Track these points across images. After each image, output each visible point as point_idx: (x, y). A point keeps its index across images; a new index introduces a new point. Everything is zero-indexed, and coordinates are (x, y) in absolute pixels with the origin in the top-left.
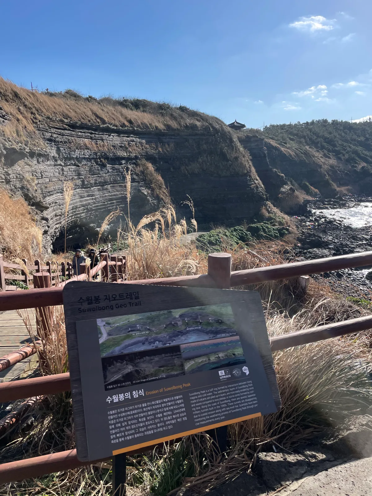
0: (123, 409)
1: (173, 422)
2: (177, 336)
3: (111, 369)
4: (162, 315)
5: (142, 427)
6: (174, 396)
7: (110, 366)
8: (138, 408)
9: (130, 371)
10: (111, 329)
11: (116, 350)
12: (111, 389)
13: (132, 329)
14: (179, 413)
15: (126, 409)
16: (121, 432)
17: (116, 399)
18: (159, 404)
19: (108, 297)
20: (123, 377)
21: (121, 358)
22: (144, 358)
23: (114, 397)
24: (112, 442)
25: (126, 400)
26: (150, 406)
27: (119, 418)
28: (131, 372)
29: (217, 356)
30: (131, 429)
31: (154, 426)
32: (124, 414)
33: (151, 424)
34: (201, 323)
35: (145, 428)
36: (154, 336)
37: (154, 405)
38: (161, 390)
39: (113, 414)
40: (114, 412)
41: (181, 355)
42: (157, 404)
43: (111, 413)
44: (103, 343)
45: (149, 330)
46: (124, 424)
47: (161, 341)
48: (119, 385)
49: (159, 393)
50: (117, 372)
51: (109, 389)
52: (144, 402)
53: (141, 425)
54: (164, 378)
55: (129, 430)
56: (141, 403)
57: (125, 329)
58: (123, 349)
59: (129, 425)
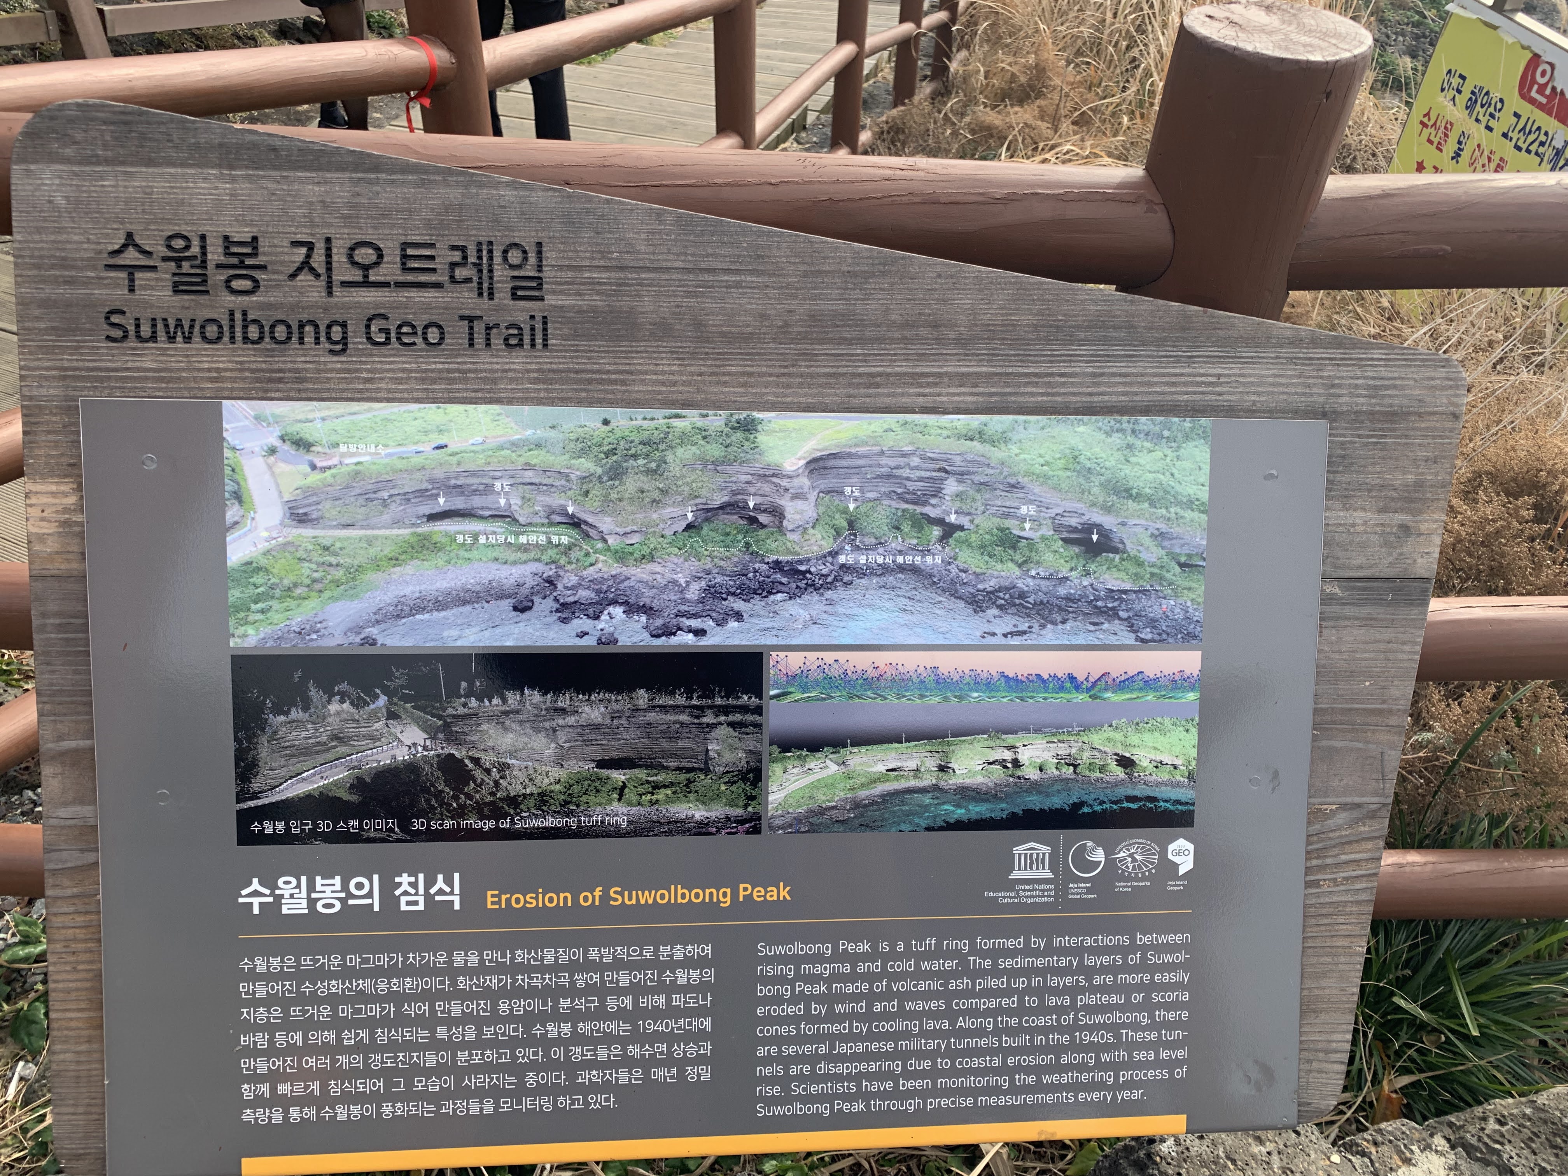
0: (336, 961)
1: (623, 1077)
2: (765, 590)
3: (290, 726)
4: (684, 438)
5: (428, 1073)
6: (657, 939)
7: (279, 710)
8: (426, 971)
9: (402, 755)
10: (315, 478)
13: (459, 503)
14: (670, 1038)
15: (354, 960)
16: (305, 1075)
17: (293, 897)
18: (556, 968)
19: (318, 260)
20: (359, 785)
21: (359, 672)
22: (512, 696)
23: (286, 885)
24: (248, 1115)
25: (353, 915)
26: (499, 969)
27: (301, 1000)
28: (412, 768)
29: (1008, 755)
30: (367, 1073)
31: (507, 1081)
32: (335, 986)
33: (487, 1068)
34: (949, 530)
35: (448, 1081)
36: (604, 566)
37: (527, 969)
38: (591, 898)
39: (268, 977)
40: (275, 962)
41: (758, 710)
42: (543, 969)
43: (261, 965)
44: (251, 568)
45: (575, 523)
46: (331, 1036)
47: (647, 610)
48: (324, 826)
49: (575, 913)
50: (324, 748)
51: (262, 839)
52: (465, 943)
53: (431, 1060)
54: (616, 833)
55: (353, 1074)
56: (450, 945)
57: (406, 498)
58: (381, 618)
59: (359, 1048)
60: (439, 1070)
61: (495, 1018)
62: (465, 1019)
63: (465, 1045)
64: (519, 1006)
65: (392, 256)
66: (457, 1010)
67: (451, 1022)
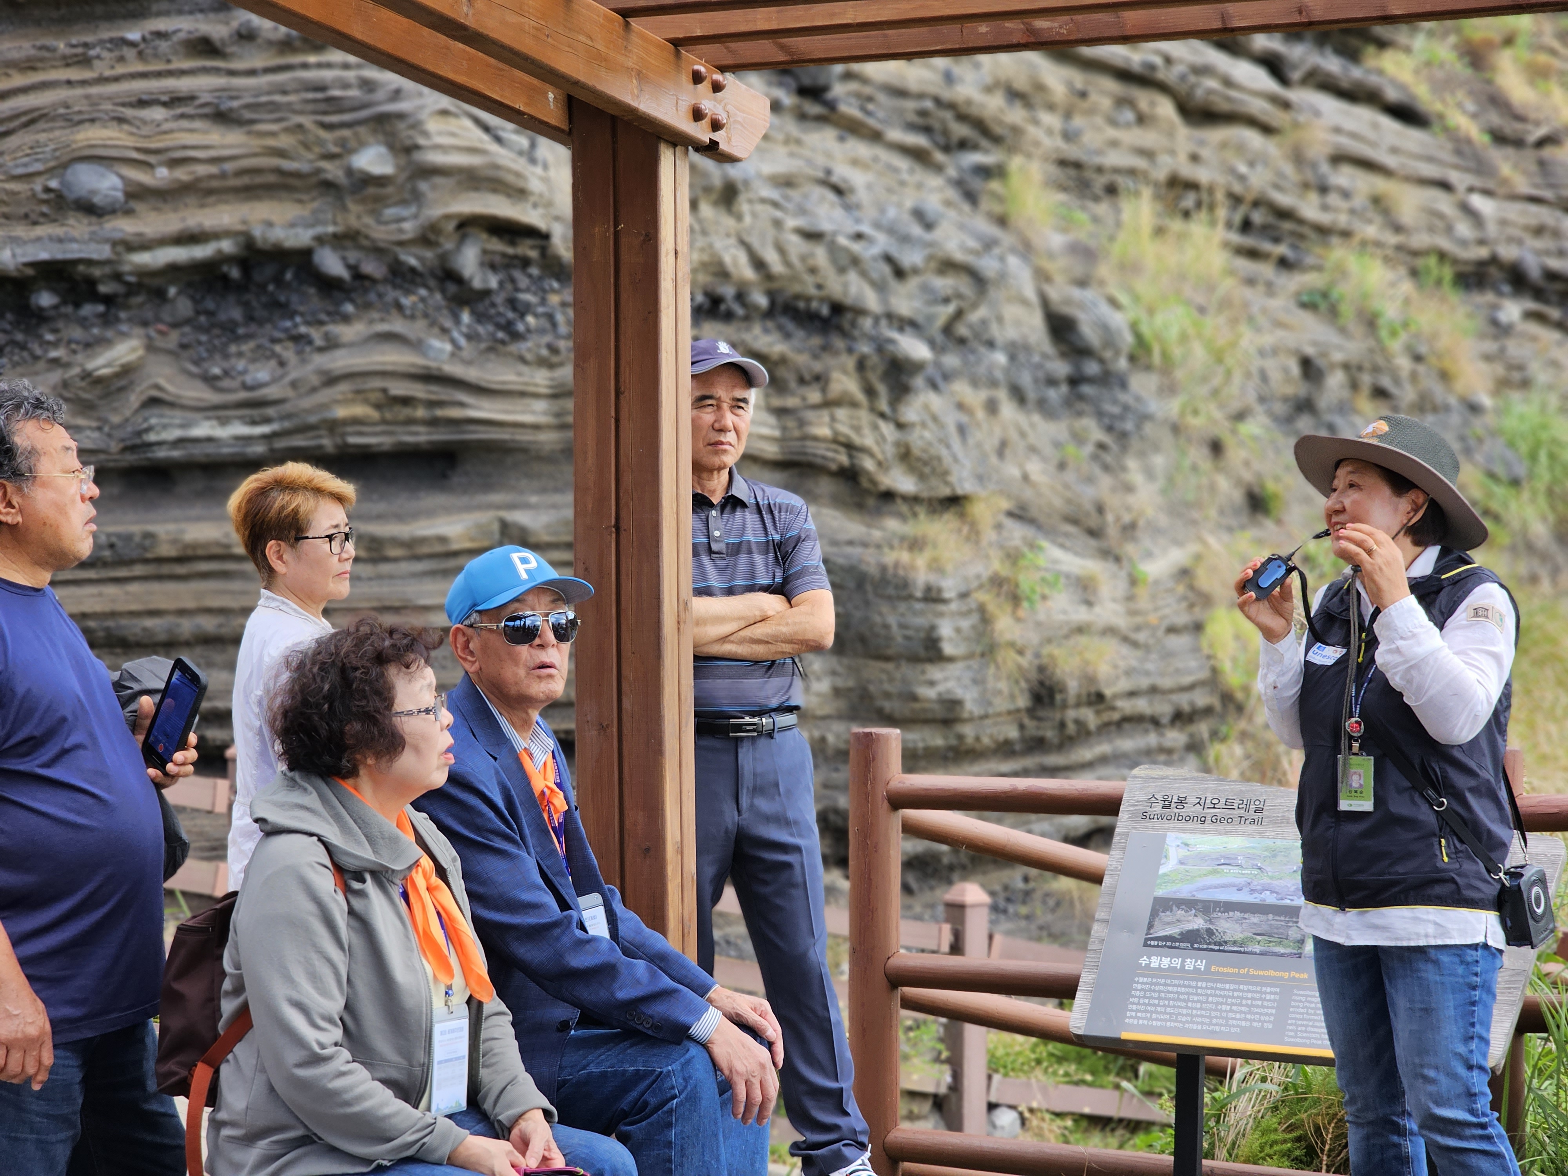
0: (1163, 981)
1: (1243, 1024)
3: (1166, 917)
5: (1183, 1015)
6: (1262, 985)
7: (1164, 912)
8: (1189, 987)
9: (1196, 927)
10: (1188, 853)
11: (1184, 891)
12: (1154, 946)
13: (1227, 862)
14: (1261, 1014)
15: (1168, 981)
16: (1146, 1011)
17: (1155, 962)
18: (1229, 990)
19: (1202, 802)
20: (1181, 934)
21: (1189, 904)
22: (1231, 914)
23: (1154, 959)
24: (1127, 1020)
25: (1171, 969)
26: (1212, 988)
27: (1150, 990)
28: (1198, 930)
30: (1165, 1013)
31: (1207, 1021)
32: (1161, 988)
33: (1202, 1016)
35: (1189, 1019)
36: (1266, 880)
37: (1220, 989)
38: (1244, 971)
39: (1142, 983)
40: (1145, 979)
42: (1225, 990)
43: (1141, 979)
44: (1165, 875)
45: (1260, 868)
46: (1156, 1002)
47: (1277, 893)
48: (1169, 944)
49: (1238, 975)
50: (1174, 923)
51: (1150, 946)
52: (1202, 980)
53: (1185, 1012)
54: (1256, 954)
55: (1161, 1013)
56: (1197, 980)
57: (1212, 860)
58: (1199, 890)
59: (1164, 1006)
60: (1187, 1015)
61: (1207, 1002)
62: (1198, 1001)
63: (1196, 1009)
64: (1215, 1000)
65: (1223, 801)
66: (1196, 998)
67: (1193, 1001)
